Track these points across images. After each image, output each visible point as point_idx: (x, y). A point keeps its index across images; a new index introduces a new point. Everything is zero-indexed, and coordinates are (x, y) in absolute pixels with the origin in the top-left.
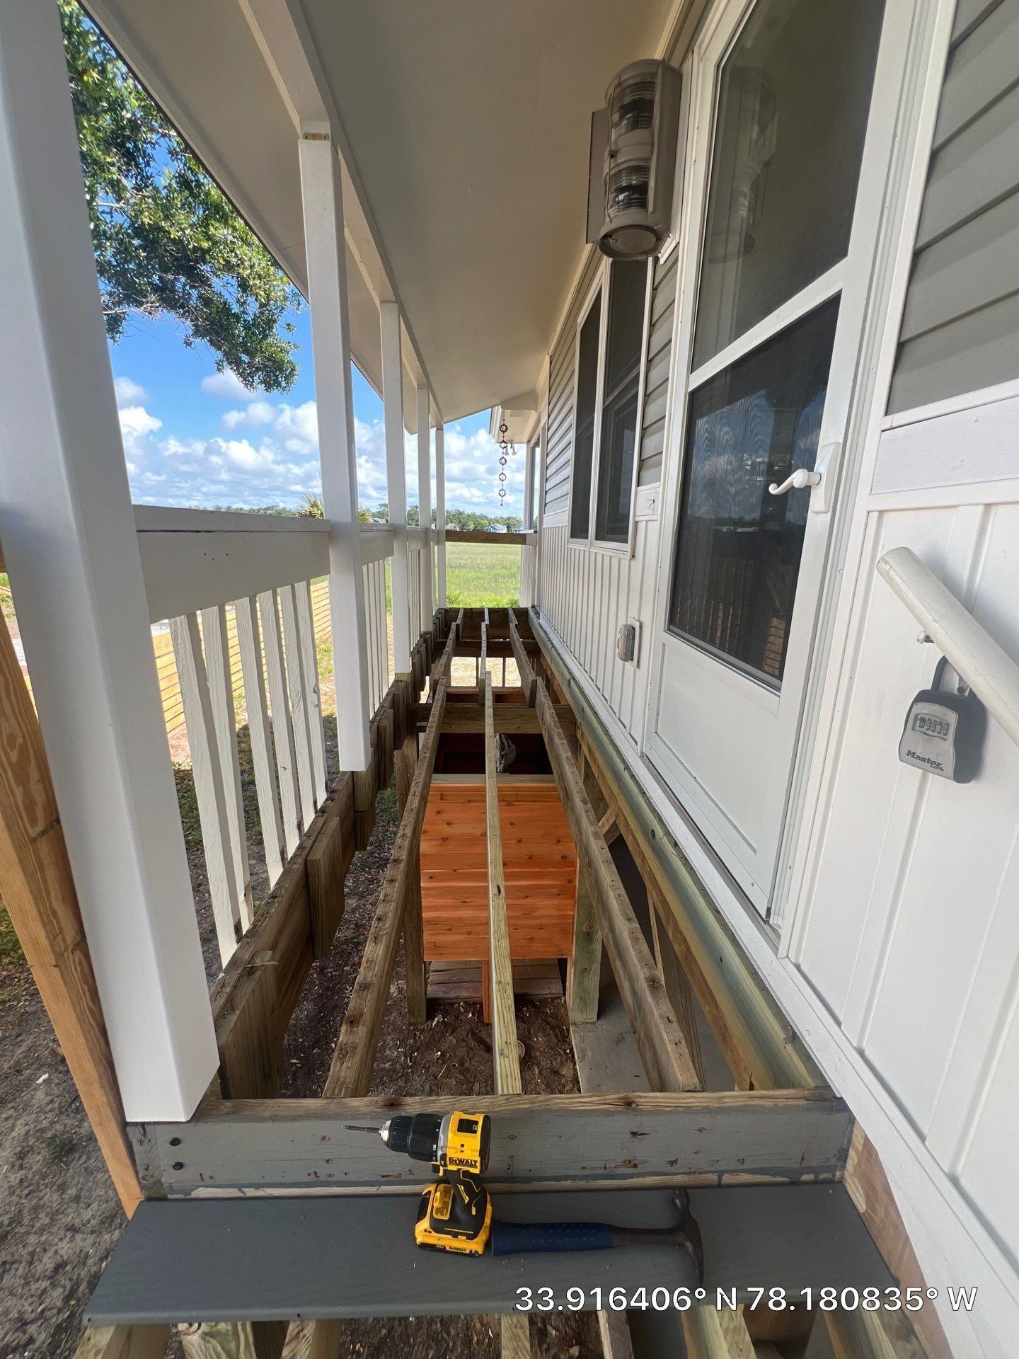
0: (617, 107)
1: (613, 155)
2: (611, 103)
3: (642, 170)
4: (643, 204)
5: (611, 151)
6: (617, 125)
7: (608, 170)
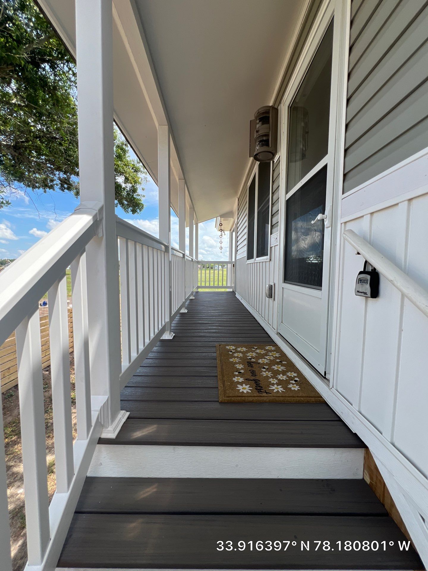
0: (258, 118)
1: (257, 132)
2: (256, 118)
3: (267, 135)
4: (268, 145)
5: (256, 131)
6: (258, 123)
7: (256, 136)
